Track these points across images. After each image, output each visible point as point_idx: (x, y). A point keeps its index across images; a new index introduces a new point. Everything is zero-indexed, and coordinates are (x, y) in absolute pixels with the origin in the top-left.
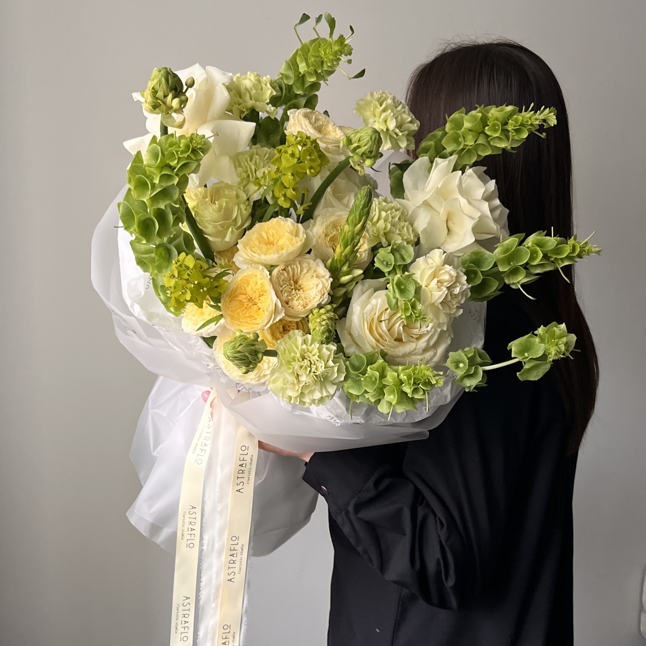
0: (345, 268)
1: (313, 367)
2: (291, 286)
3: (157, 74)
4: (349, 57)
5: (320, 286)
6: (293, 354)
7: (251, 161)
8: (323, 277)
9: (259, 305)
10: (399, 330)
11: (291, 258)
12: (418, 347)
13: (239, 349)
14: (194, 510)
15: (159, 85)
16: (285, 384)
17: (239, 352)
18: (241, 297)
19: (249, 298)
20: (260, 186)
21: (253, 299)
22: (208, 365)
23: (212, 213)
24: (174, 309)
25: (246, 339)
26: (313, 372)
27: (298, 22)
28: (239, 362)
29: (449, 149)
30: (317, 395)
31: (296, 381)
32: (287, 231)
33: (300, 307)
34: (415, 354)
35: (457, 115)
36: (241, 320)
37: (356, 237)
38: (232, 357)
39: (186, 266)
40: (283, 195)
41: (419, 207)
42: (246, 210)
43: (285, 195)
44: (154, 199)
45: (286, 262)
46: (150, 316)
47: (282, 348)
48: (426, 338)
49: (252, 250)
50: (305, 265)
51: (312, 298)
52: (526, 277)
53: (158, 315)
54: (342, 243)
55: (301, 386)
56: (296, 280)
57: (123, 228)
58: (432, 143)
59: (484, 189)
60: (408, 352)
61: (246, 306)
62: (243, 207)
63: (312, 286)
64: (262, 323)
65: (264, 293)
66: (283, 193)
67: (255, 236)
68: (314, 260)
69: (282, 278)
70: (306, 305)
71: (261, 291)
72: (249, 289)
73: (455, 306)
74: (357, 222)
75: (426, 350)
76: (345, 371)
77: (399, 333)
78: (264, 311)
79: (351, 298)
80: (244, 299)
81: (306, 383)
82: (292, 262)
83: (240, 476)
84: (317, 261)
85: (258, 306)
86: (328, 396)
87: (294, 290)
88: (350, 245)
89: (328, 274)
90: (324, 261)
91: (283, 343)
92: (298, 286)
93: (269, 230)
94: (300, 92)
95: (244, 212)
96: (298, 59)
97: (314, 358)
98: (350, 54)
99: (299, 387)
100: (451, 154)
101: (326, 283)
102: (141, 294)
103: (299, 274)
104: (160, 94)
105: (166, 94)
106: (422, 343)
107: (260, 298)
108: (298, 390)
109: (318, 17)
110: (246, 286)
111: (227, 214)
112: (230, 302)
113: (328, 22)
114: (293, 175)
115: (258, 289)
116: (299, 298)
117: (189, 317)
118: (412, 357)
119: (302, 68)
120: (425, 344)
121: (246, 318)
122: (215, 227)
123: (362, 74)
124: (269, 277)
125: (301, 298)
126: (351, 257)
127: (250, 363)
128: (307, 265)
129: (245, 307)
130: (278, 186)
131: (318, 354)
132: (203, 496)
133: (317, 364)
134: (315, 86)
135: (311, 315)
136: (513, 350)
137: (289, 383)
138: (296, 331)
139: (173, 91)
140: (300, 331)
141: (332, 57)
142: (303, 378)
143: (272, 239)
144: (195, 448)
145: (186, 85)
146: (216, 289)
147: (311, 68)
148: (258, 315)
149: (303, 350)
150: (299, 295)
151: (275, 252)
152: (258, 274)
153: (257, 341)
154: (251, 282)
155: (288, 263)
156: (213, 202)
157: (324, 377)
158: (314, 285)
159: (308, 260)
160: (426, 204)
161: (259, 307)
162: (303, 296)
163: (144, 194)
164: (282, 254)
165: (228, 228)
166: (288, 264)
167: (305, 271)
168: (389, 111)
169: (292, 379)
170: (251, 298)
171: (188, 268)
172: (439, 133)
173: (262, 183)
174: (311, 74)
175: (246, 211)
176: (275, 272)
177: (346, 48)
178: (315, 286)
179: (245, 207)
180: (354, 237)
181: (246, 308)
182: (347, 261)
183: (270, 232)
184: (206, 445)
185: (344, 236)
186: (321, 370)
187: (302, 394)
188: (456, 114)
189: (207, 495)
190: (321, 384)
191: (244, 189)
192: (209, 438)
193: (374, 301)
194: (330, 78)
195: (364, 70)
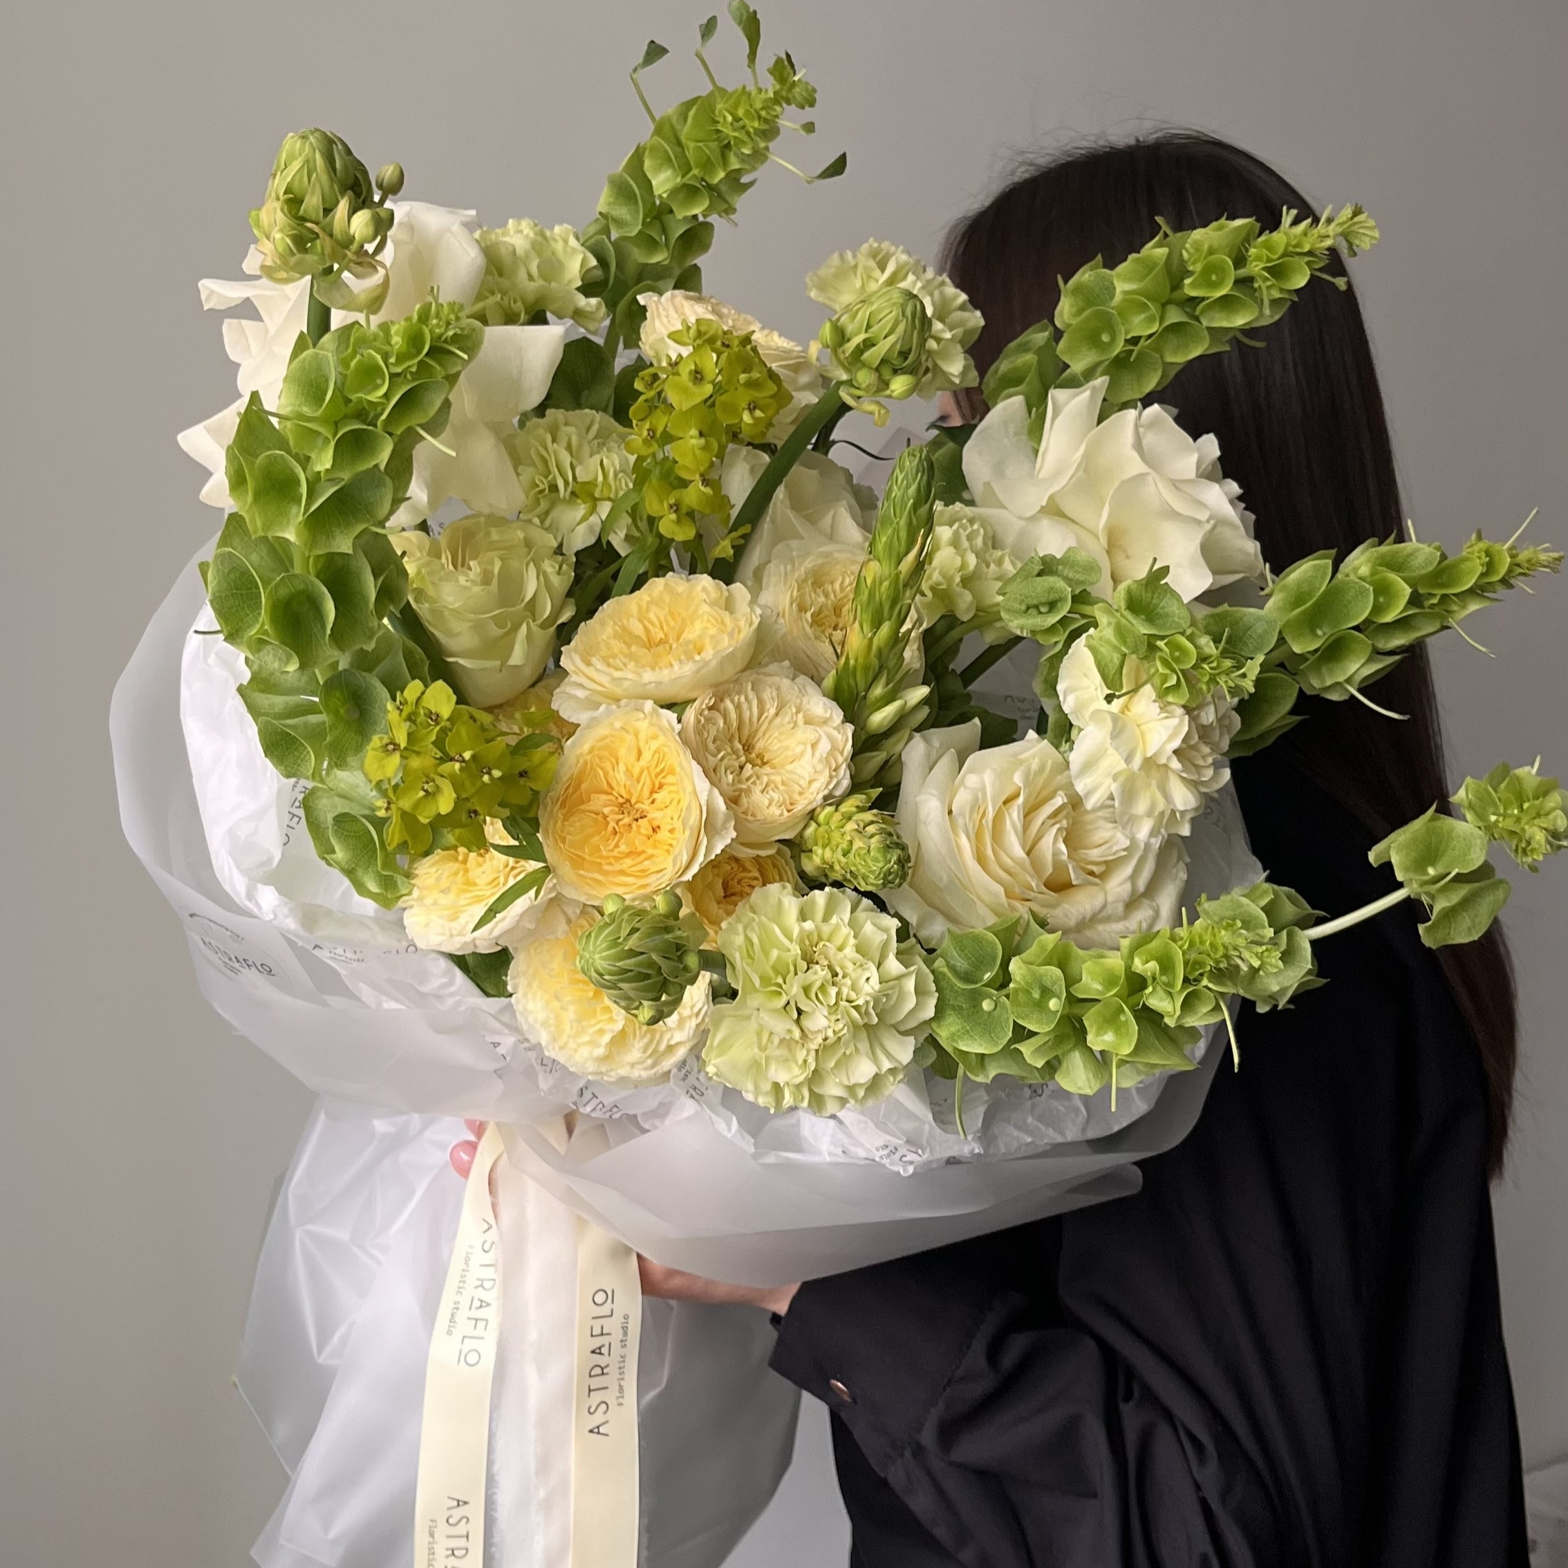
0: (878, 691)
1: (844, 985)
2: (738, 757)
3: (298, 147)
4: (809, 114)
5: (824, 746)
6: (775, 953)
7: (554, 441)
8: (825, 722)
9: (655, 815)
10: (1056, 854)
11: (730, 672)
12: (1110, 899)
13: (632, 943)
14: (462, 1511)
15: (306, 179)
16: (762, 1049)
17: (632, 953)
18: (599, 802)
19: (621, 800)
20: (594, 501)
21: (633, 801)
22: (496, 1045)
23: (466, 588)
24: (380, 886)
25: (641, 913)
26: (844, 997)
27: (641, 60)
28: (634, 985)
29: (1077, 367)
30: (864, 1070)
31: (797, 1033)
32: (705, 601)
33: (775, 811)
34: (1108, 919)
35: (1087, 276)
36: (606, 867)
37: (904, 592)
38: (610, 974)
39: (429, 714)
40: (671, 507)
41: (1032, 519)
42: (559, 573)
43: (676, 507)
44: (319, 522)
45: (717, 685)
46: (310, 917)
47: (739, 940)
48: (1128, 870)
49: (609, 665)
50: (768, 694)
51: (804, 783)
52: (1370, 660)
53: (329, 913)
54: (865, 616)
55: (814, 1046)
56: (749, 736)
57: (221, 637)
58: (1029, 358)
59: (1195, 457)
60: (1088, 916)
61: (612, 824)
62: (549, 567)
63: (799, 749)
64: (674, 866)
65: (670, 779)
66: (672, 501)
67: (610, 630)
68: (793, 680)
69: (713, 733)
70: (791, 804)
71: (657, 775)
72: (620, 777)
73: (1210, 760)
74: (903, 549)
75: (1131, 904)
76: (933, 987)
77: (1058, 864)
78: (671, 831)
79: (899, 784)
80: (606, 806)
81: (826, 1039)
82: (731, 685)
83: (595, 1383)
84: (798, 680)
85: (650, 821)
86: (892, 1071)
87: (749, 766)
88: (890, 619)
89: (838, 715)
90: (817, 680)
91: (740, 927)
92: (753, 755)
93: (648, 610)
94: (659, 257)
95: (555, 580)
96: (648, 164)
97: (840, 955)
98: (812, 103)
99: (808, 1051)
100: (1089, 374)
101: (839, 737)
102: (270, 860)
103: (755, 720)
104: (312, 203)
105: (327, 206)
106: (1118, 886)
107: (655, 796)
108: (805, 1061)
109: (704, 21)
110: (609, 768)
111: (508, 588)
112: (565, 819)
113: (740, 24)
114: (701, 434)
115: (648, 768)
116: (767, 785)
117: (429, 901)
118: (1100, 927)
119: (663, 182)
120: (1128, 887)
121: (617, 859)
122: (478, 627)
123: (838, 167)
124: (678, 727)
125: (772, 785)
126: (893, 653)
127: (664, 986)
128: (774, 693)
129: (610, 828)
130: (654, 481)
131: (852, 941)
132: (490, 1463)
133: (853, 975)
134: (696, 237)
135: (813, 826)
136: (1394, 861)
137: (776, 1041)
138: (774, 888)
139: (350, 192)
140: (784, 887)
141: (756, 124)
142: (819, 1021)
143: (661, 635)
144: (452, 1320)
145: (380, 186)
146: (522, 781)
147: (695, 172)
148: (655, 847)
149: (805, 937)
150: (765, 779)
151: (683, 657)
152: (643, 725)
153: (677, 918)
154: (622, 752)
155: (722, 688)
156: (459, 563)
157: (878, 1011)
158: (805, 744)
159: (776, 679)
160: (1053, 510)
161: (655, 824)
162: (778, 779)
163: (281, 517)
164: (706, 663)
165: (516, 628)
166: (721, 691)
167: (773, 711)
168: (911, 277)
169: (783, 1026)
170: (628, 801)
171: (437, 718)
172: (1039, 337)
173: (597, 495)
174: (689, 192)
175: (559, 577)
176: (690, 714)
177: (797, 89)
178: (809, 747)
179: (557, 567)
180: (899, 591)
181: (615, 832)
182: (881, 667)
183: (652, 616)
184: (483, 1304)
185: (871, 595)
186: (867, 988)
187: (816, 1076)
188: (1084, 273)
189: (499, 1457)
190: (869, 1036)
191: (542, 522)
192: (492, 1282)
193: (972, 780)
194: (741, 202)
195: (844, 156)
